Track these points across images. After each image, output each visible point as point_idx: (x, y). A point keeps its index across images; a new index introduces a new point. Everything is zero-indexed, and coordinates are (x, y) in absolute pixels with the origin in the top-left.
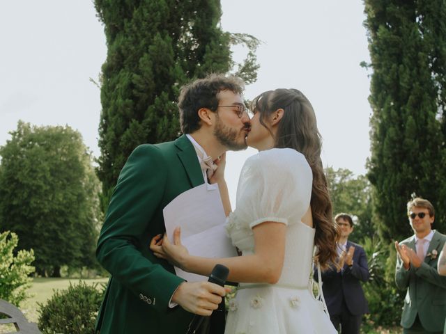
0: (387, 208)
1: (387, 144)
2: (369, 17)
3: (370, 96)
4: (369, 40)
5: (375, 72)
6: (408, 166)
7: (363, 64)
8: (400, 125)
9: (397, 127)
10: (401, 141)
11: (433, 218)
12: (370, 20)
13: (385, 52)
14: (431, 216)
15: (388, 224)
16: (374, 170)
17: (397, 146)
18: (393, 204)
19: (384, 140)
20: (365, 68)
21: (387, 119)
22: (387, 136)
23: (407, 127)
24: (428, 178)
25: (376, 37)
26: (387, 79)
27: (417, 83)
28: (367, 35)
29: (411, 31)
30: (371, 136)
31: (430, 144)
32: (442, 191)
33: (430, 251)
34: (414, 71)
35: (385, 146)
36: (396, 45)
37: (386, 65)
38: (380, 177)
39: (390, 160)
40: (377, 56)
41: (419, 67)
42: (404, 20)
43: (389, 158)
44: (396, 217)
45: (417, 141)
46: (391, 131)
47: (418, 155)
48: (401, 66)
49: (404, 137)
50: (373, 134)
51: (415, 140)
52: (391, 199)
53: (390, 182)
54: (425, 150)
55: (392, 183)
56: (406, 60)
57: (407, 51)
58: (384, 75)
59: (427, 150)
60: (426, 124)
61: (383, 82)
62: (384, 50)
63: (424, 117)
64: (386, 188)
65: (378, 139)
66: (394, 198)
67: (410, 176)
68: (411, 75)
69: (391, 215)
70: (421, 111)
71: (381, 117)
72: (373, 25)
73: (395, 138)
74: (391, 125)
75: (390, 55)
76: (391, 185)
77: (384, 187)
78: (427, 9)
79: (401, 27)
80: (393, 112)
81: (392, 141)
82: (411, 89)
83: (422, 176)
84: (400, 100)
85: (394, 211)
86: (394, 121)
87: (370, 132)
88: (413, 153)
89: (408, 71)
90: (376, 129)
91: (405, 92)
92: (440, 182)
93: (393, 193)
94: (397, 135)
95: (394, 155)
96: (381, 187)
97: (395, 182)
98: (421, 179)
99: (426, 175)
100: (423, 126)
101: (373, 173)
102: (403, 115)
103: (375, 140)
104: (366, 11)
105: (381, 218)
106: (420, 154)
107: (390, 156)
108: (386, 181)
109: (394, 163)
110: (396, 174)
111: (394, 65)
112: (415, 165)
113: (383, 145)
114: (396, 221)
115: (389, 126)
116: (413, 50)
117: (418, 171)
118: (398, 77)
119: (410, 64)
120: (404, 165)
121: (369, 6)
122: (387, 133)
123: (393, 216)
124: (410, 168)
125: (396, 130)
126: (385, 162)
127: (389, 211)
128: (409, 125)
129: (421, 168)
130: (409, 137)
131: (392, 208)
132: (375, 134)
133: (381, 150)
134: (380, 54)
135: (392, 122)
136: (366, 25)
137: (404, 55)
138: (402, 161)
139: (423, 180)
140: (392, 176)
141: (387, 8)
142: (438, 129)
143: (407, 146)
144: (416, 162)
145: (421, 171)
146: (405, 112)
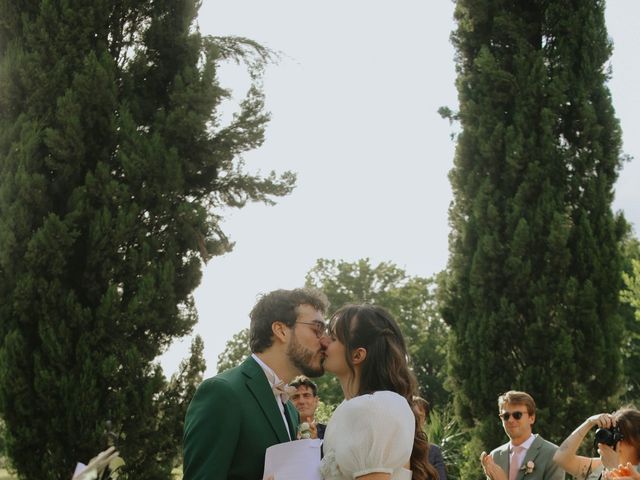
0: (470, 369)
1: (478, 262)
2: (461, 27)
3: (453, 172)
4: (458, 69)
5: (466, 132)
6: (510, 302)
7: (445, 112)
8: (502, 231)
9: (496, 235)
10: (501, 260)
11: (534, 417)
12: (461, 32)
13: (487, 99)
14: (530, 414)
15: (471, 395)
16: (454, 302)
17: (495, 266)
18: (481, 363)
19: (473, 254)
20: (447, 119)
21: (480, 218)
22: (479, 249)
23: (515, 238)
24: (540, 324)
25: (470, 66)
26: (486, 148)
27: (537, 162)
28: (455, 60)
29: (532, 66)
30: (451, 246)
31: (549, 268)
32: (560, 346)
33: (525, 463)
34: (531, 140)
35: (474, 267)
36: (504, 88)
37: (486, 122)
38: (461, 316)
39: (481, 290)
40: (470, 103)
41: (540, 132)
42: (523, 43)
43: (479, 286)
44: (483, 385)
45: (529, 262)
46: (486, 241)
47: (528, 285)
48: (511, 127)
49: (507, 251)
50: (455, 240)
51: (524, 260)
52: (478, 354)
53: (478, 326)
54: (539, 277)
55: (481, 329)
56: (519, 118)
57: (523, 103)
58: (480, 140)
59: (544, 278)
60: (546, 232)
61: (477, 151)
62: (484, 95)
63: (541, 222)
64: (471, 336)
65: (465, 252)
66: (483, 354)
67: (511, 320)
68: (524, 146)
69: (476, 380)
70: (538, 210)
71: (469, 213)
72: (470, 42)
73: (492, 254)
74: (487, 230)
75: (495, 106)
76: (479, 332)
77: (467, 333)
78: (561, 26)
79: (515, 56)
80: (492, 209)
81: (486, 257)
82: (524, 170)
83: (531, 320)
84: (504, 187)
85: (482, 375)
86: (492, 223)
88: (519, 281)
89: (521, 138)
90: (460, 231)
91: (514, 175)
92: (558, 331)
93: (482, 345)
94: (495, 248)
95: (488, 281)
96: (463, 334)
97: (486, 328)
98: (529, 325)
99: (539, 319)
101: (451, 307)
102: (507, 213)
103: (458, 252)
104: (458, 16)
105: (459, 384)
106: (532, 283)
107: (481, 282)
108: (471, 325)
109: (486, 295)
110: (489, 314)
111: (500, 126)
112: (521, 301)
113: (470, 261)
114: (484, 392)
115: (484, 233)
116: (532, 100)
117: (526, 309)
118: (503, 146)
119: (525, 126)
120: (503, 300)
121: (464, 10)
122: (479, 243)
123: (479, 383)
124: (513, 305)
125: (494, 241)
126: (471, 292)
127: (473, 373)
128: (518, 235)
129: (530, 305)
130: (516, 255)
131: (478, 369)
132: (459, 241)
133: (468, 270)
134: (477, 101)
135: (489, 227)
136: (454, 40)
137: (517, 108)
138: (499, 291)
139: (533, 325)
140: (481, 316)
141: (495, 19)
142: (565, 242)
143: (511, 268)
144: (523, 294)
145: (529, 311)
146: (511, 211)
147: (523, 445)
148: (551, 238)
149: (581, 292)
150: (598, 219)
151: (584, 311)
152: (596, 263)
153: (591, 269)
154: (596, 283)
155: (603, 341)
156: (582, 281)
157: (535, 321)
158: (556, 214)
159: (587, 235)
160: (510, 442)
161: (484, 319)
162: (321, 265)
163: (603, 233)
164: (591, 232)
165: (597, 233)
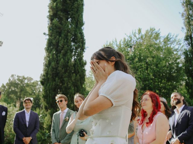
0: (47, 96)
1: (50, 69)
2: (50, 14)
3: (46, 48)
4: (48, 24)
5: (49, 38)
6: (58, 79)
7: (45, 34)
8: (57, 62)
9: (55, 63)
10: (56, 69)
11: (67, 102)
12: (50, 16)
13: (55, 30)
14: (66, 101)
15: (47, 103)
16: (44, 79)
17: (55, 70)
18: (50, 95)
19: (49, 67)
20: (45, 35)
21: (52, 58)
22: (51, 66)
23: (60, 63)
24: (66, 85)
25: (51, 24)
26: (54, 41)
27: (67, 46)
28: (48, 22)
29: (66, 24)
30: (44, 65)
31: (68, 71)
32: (71, 91)
33: (65, 117)
34: (65, 41)
35: (49, 70)
36: (59, 28)
37: (54, 36)
38: (46, 83)
39: (51, 76)
40: (51, 31)
41: (67, 39)
42: (64, 19)
43: (50, 75)
44: (51, 100)
45: (63, 69)
46: (53, 64)
47: (63, 75)
48: (60, 37)
49: (58, 67)
50: (45, 64)
51: (62, 69)
52: (50, 92)
53: (50, 85)
55: (51, 86)
56: (63, 35)
57: (64, 32)
58: (53, 40)
59: (67, 73)
60: (68, 62)
61: (52, 43)
62: (54, 29)
63: (67, 60)
64: (48, 88)
65: (47, 67)
66: (51, 92)
67: (58, 83)
68: (64, 42)
69: (49, 99)
70: (66, 57)
71: (49, 57)
72: (52, 18)
73: (54, 67)
74: (53, 61)
75: (57, 32)
76: (50, 87)
77: (47, 87)
78: (74, 16)
79: (62, 21)
80: (55, 56)
81: (53, 68)
82: (63, 47)
83: (63, 84)
84: (58, 51)
85: (51, 98)
86: (55, 60)
87: (44, 63)
88: (61, 74)
89: (63, 40)
90: (47, 62)
91: (61, 48)
92: (70, 87)
93: (51, 90)
94: (55, 66)
95: (53, 74)
96: (46, 87)
97: (52, 85)
99: (66, 84)
100: (67, 64)
101: (43, 81)
103: (45, 67)
104: (49, 12)
105: (44, 100)
106: (64, 75)
107: (51, 74)
108: (48, 85)
109: (52, 77)
110: (53, 82)
111: (58, 37)
112: (61, 79)
113: (49, 69)
114: (51, 102)
115: (52, 62)
116: (66, 32)
117: (62, 82)
118: (58, 42)
119: (64, 37)
120: (57, 78)
121: (51, 10)
122: (51, 64)
123: (50, 100)
124: (59, 80)
125: (55, 64)
126: (49, 76)
127: (48, 97)
128: (61, 62)
129: (63, 80)
130: (60, 67)
131: (50, 96)
132: (46, 64)
133: (48, 71)
134: (52, 31)
135: (54, 60)
136: (48, 17)
137: (62, 33)
138: (56, 77)
139: (64, 85)
140: (51, 83)
141: (58, 13)
142: (73, 65)
143: (59, 71)
144: (62, 78)
145: (63, 82)
146: (60, 57)
147: (64, 111)
148: (69, 64)
149: (76, 77)
150: (81, 61)
151: (77, 82)
152: (80, 71)
153: (79, 72)
154: (80, 76)
155: (81, 90)
156: (76, 75)
157: (65, 84)
158: (70, 58)
159: (78, 64)
160: (60, 110)
161: (52, 83)
162: (12, 76)
163: (82, 64)
164: (79, 63)
165: (80, 64)
